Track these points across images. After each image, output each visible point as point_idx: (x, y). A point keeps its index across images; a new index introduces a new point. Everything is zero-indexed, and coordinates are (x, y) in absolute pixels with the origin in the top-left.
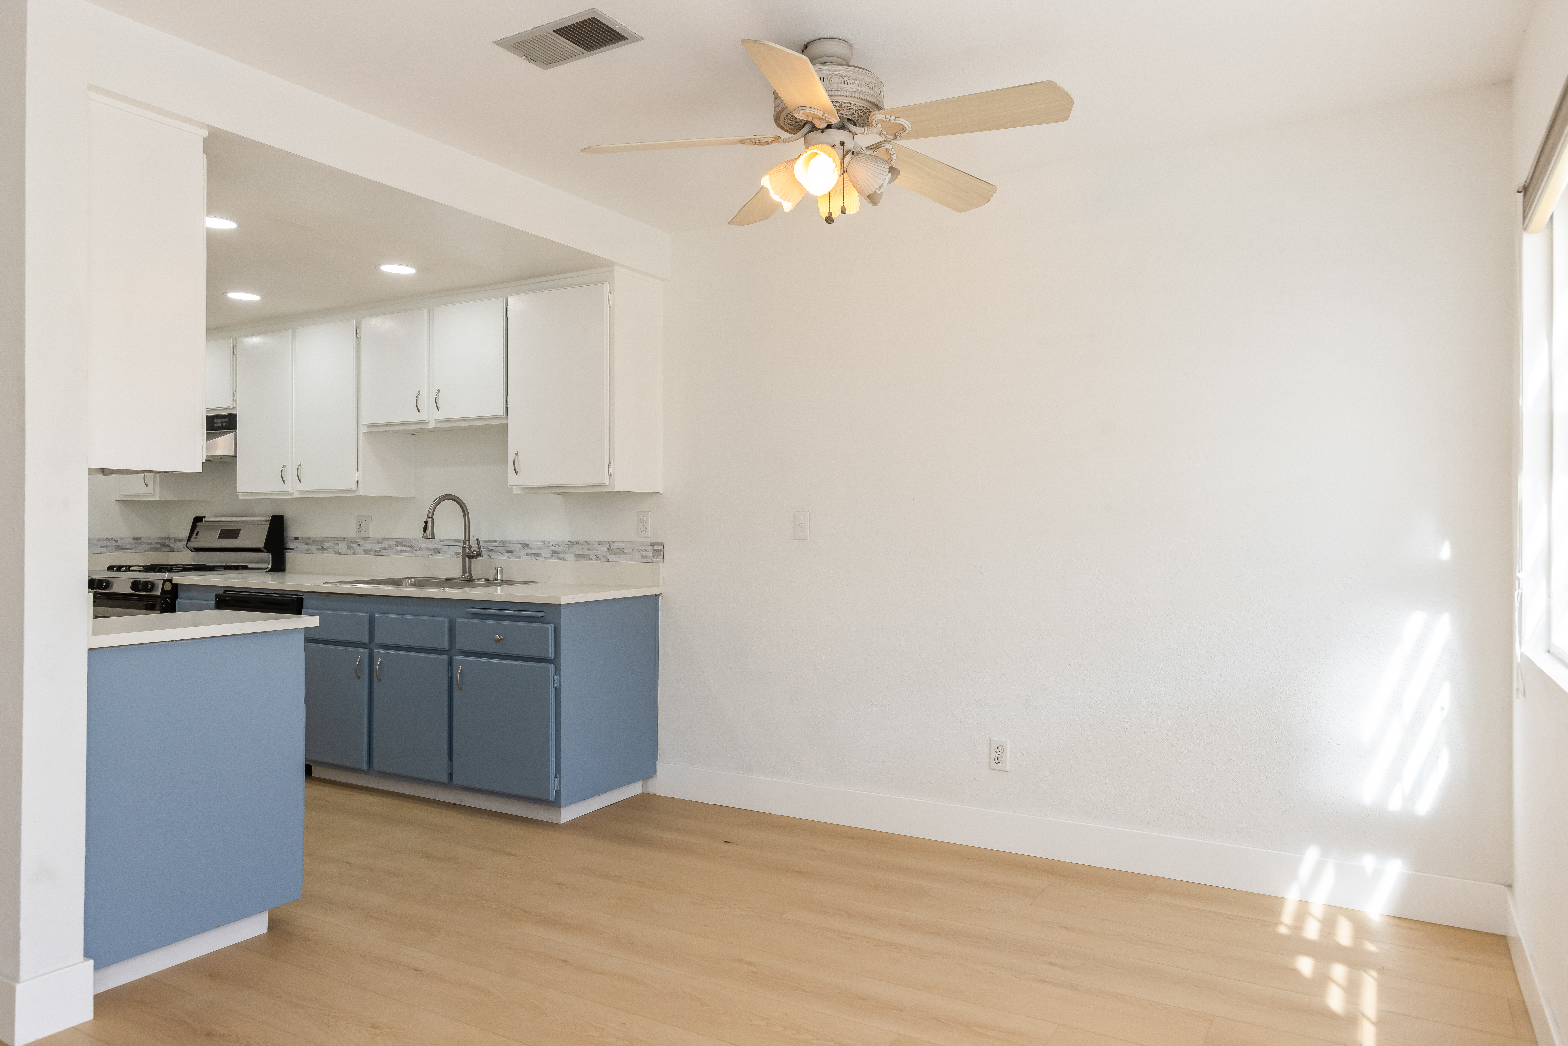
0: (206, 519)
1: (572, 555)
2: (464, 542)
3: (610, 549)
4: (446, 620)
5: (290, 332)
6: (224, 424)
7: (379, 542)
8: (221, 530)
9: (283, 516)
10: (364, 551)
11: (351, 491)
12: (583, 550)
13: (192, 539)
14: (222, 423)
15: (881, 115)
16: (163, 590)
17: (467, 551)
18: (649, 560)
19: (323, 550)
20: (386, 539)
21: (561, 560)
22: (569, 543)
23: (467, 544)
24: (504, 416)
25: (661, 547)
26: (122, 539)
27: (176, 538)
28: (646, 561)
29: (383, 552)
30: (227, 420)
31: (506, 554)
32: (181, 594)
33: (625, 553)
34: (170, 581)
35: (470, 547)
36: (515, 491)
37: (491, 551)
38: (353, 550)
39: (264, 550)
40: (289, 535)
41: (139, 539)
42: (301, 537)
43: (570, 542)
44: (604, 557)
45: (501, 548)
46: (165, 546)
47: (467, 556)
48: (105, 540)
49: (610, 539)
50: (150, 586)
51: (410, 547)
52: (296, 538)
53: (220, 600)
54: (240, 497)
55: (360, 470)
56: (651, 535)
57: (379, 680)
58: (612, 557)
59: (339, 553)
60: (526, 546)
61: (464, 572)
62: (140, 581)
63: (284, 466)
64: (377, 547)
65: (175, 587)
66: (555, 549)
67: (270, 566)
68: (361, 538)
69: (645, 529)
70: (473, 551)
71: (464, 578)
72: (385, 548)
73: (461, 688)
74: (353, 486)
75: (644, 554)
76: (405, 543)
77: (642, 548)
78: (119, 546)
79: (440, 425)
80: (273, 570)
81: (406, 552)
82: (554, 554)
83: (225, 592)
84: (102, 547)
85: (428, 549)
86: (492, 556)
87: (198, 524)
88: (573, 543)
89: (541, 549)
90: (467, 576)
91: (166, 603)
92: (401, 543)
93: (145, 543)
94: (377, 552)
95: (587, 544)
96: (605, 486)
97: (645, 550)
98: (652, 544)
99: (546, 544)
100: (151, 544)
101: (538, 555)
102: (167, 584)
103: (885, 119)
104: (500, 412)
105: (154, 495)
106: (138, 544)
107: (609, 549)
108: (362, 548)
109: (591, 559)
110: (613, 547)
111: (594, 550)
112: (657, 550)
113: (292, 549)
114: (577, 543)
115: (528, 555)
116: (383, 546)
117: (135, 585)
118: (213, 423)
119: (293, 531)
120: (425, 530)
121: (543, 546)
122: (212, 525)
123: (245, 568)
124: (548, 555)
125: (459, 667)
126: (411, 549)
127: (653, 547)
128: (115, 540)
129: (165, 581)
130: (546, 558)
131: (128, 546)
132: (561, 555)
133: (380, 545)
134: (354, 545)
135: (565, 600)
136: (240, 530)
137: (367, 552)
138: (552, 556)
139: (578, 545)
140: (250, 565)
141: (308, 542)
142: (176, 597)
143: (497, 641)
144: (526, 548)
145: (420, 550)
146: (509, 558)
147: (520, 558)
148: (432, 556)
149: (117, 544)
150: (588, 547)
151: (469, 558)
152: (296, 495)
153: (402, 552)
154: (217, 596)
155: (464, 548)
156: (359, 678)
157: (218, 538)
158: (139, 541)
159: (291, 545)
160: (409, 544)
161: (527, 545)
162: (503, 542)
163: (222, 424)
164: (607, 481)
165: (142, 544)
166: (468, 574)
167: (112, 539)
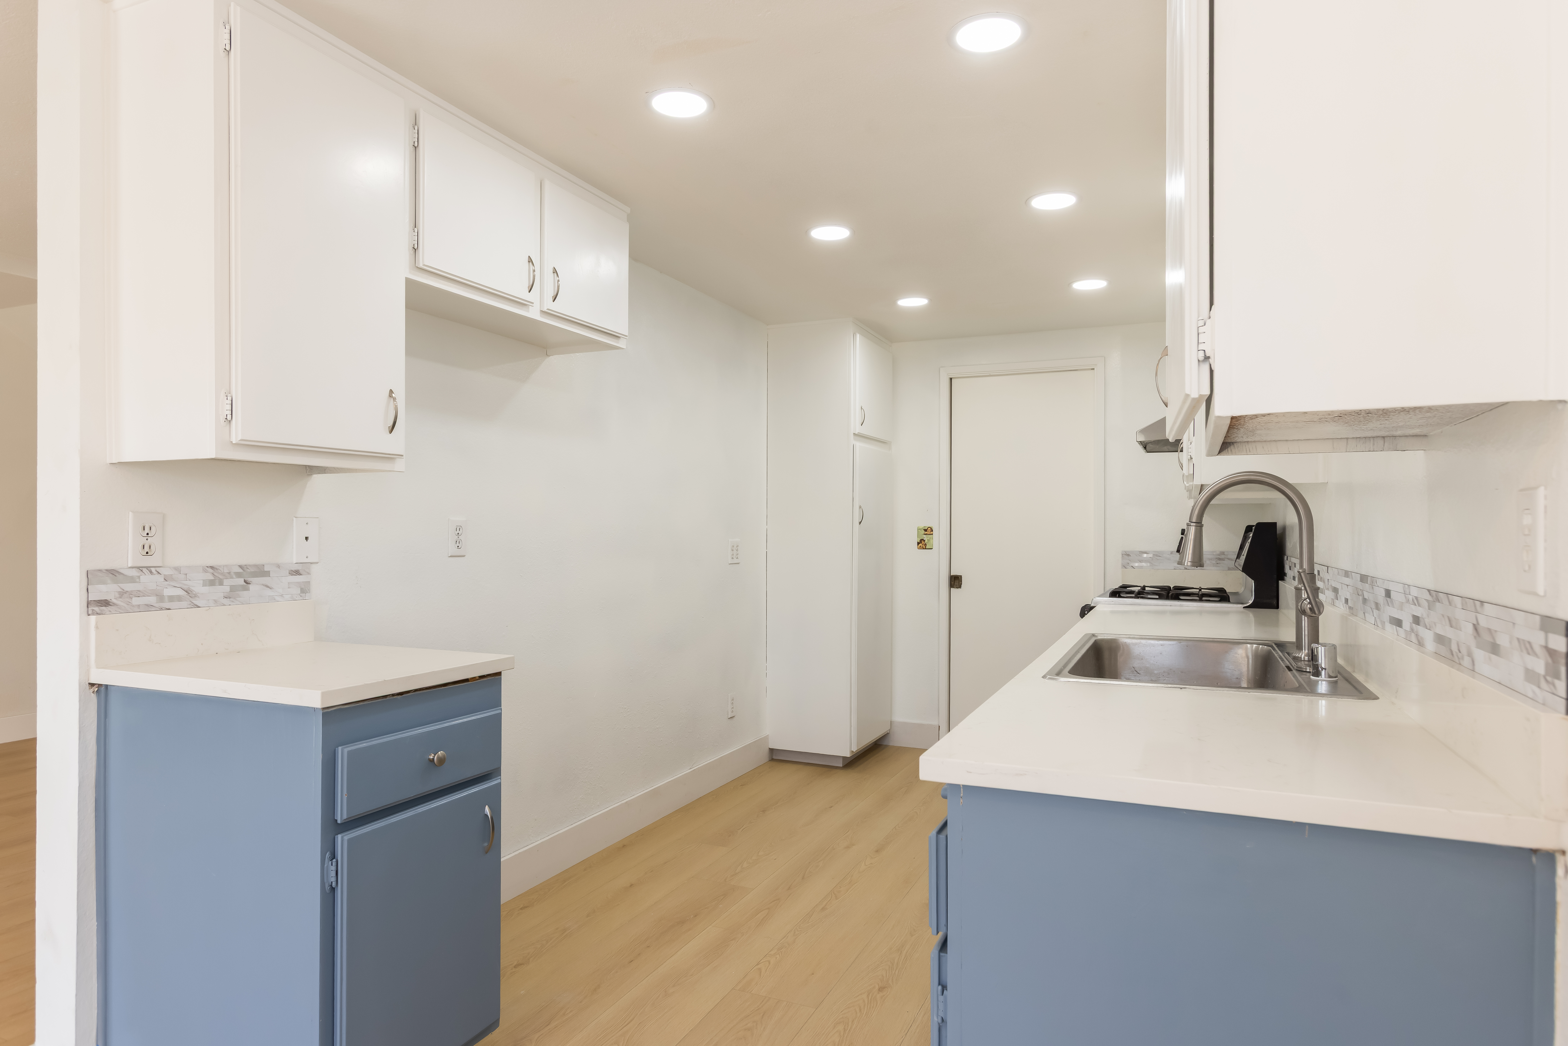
1: (1432, 635)
3: (1476, 629)
17: (1303, 597)
21: (1421, 644)
22: (1430, 597)
33: (1500, 650)
37: (1365, 602)
43: (1431, 592)
44: (1468, 652)
45: (1372, 598)
47: (1302, 611)
49: (1476, 593)
56: (1542, 592)
58: (1478, 656)
60: (1389, 594)
66: (1415, 610)
67: (1252, 599)
70: (1305, 600)
75: (1530, 662)
80: (1253, 606)
82: (1414, 626)
86: (1365, 615)
88: (1433, 598)
89: (1401, 606)
95: (1448, 602)
98: (1545, 626)
99: (1407, 594)
101: (1400, 623)
109: (1451, 656)
110: (1481, 620)
111: (1458, 625)
114: (1437, 596)
115: (1391, 620)
121: (1404, 598)
124: (1408, 626)
127: (1546, 639)
130: (1407, 636)
132: (1420, 631)
138: (1412, 631)
144: (1388, 600)
146: (1376, 625)
147: (1384, 625)
150: (1450, 612)
151: (1306, 616)
162: (1372, 582)
165: (1226, 559)
166: (1307, 651)
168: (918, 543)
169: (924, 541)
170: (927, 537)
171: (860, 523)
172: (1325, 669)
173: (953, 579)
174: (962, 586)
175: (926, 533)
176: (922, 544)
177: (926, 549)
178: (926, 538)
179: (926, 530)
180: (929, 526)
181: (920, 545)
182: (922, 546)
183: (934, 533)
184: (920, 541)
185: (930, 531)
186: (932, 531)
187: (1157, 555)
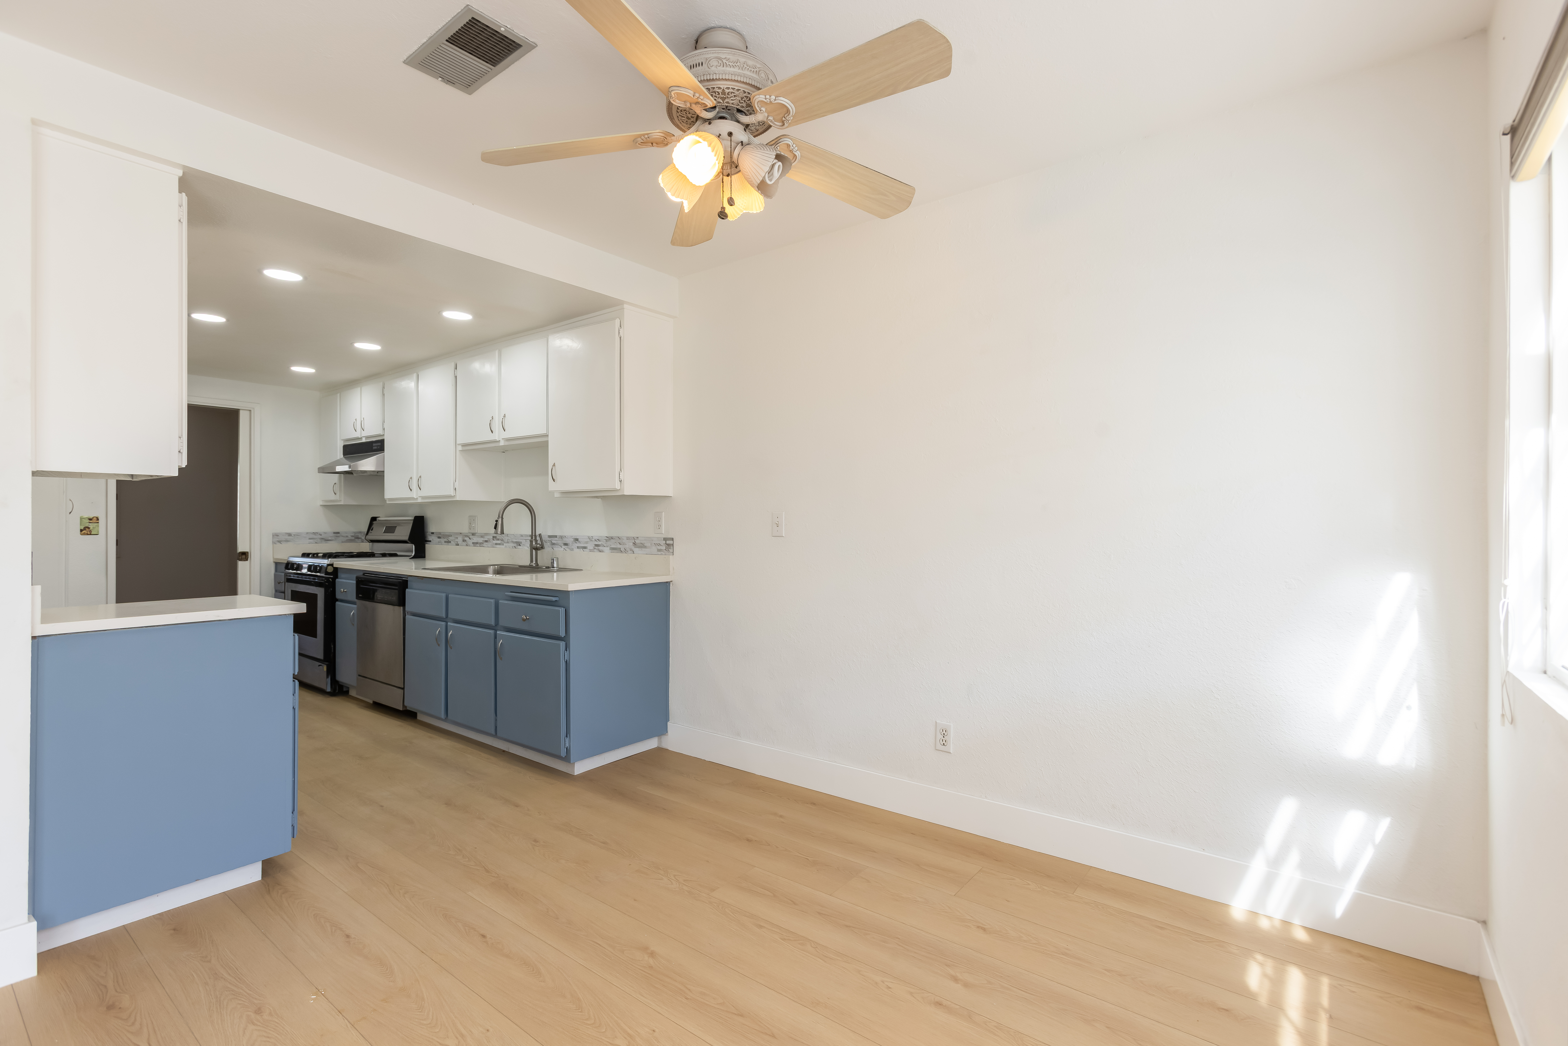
0: (379, 519)
1: (609, 548)
2: (532, 537)
3: (634, 544)
4: (493, 601)
5: (415, 375)
6: (378, 448)
7: (482, 537)
8: (386, 526)
10: (473, 543)
11: (451, 496)
12: (616, 544)
13: (369, 534)
14: (376, 446)
15: (761, 96)
16: (327, 572)
17: (534, 543)
18: (663, 553)
19: (449, 542)
21: (601, 552)
22: (606, 538)
23: (534, 539)
24: (547, 434)
25: (671, 542)
26: (325, 533)
27: (364, 532)
28: (660, 554)
29: (485, 544)
30: (379, 444)
31: (563, 547)
32: (339, 574)
33: (645, 547)
34: (332, 565)
35: (536, 541)
36: (557, 495)
37: (553, 544)
38: (466, 542)
39: (408, 542)
40: (429, 531)
41: (338, 533)
42: (436, 532)
44: (631, 550)
45: (560, 542)
46: (358, 538)
47: (534, 548)
48: (312, 534)
49: (635, 535)
50: (320, 569)
51: (501, 540)
52: (433, 533)
53: (358, 580)
54: (387, 502)
55: (457, 480)
56: (664, 532)
57: (451, 648)
58: (636, 550)
59: (458, 545)
60: (577, 540)
61: (532, 561)
62: (314, 565)
63: (411, 478)
64: (480, 540)
65: (336, 570)
66: (596, 543)
67: (414, 554)
68: (471, 533)
69: (660, 527)
70: (538, 544)
71: (532, 566)
72: (486, 541)
73: (502, 657)
74: (452, 493)
75: (659, 548)
76: (498, 537)
77: (657, 542)
78: (322, 539)
79: (507, 443)
80: (415, 557)
81: (499, 544)
82: (596, 547)
83: (364, 574)
84: (310, 539)
85: (513, 542)
86: (554, 549)
87: (374, 522)
88: (609, 539)
89: (587, 543)
90: (534, 564)
91: (328, 581)
93: (342, 536)
94: (480, 544)
95: (619, 539)
96: (617, 490)
97: (660, 544)
98: (665, 539)
99: (590, 539)
100: (347, 536)
101: (585, 548)
102: (329, 567)
103: (765, 100)
105: (341, 500)
106: (337, 536)
108: (472, 541)
109: (622, 551)
110: (637, 541)
111: (624, 544)
112: (668, 544)
113: (430, 541)
114: (612, 538)
115: (578, 547)
116: (484, 539)
117: (310, 568)
118: (372, 446)
119: (432, 527)
120: (495, 527)
121: (588, 540)
122: (381, 523)
123: (395, 555)
125: (500, 641)
126: (502, 542)
127: (666, 542)
128: (320, 534)
129: (328, 565)
130: (591, 551)
131: (330, 538)
132: (601, 548)
133: (482, 539)
134: (467, 539)
135: (572, 587)
136: (396, 526)
137: (475, 544)
138: (595, 549)
139: (612, 540)
140: (399, 553)
141: (439, 536)
143: (524, 620)
144: (577, 542)
145: (508, 542)
146: (564, 550)
147: (572, 550)
149: (321, 537)
150: (620, 541)
151: (535, 551)
152: (420, 500)
153: (496, 544)
154: (357, 578)
155: (531, 542)
156: (439, 645)
157: (383, 533)
158: (338, 535)
159: (430, 538)
160: (501, 538)
162: (561, 537)
164: (618, 486)
167: (317, 533)
168: (81, 530)
169: (89, 528)
170: (93, 525)
171: (70, 513)
175: (91, 521)
177: (91, 534)
178: (91, 526)
179: (90, 519)
180: (94, 516)
181: (84, 531)
182: (86, 532)
183: (100, 521)
184: (82, 529)
185: (94, 521)
186: (98, 519)
187: (297, 535)
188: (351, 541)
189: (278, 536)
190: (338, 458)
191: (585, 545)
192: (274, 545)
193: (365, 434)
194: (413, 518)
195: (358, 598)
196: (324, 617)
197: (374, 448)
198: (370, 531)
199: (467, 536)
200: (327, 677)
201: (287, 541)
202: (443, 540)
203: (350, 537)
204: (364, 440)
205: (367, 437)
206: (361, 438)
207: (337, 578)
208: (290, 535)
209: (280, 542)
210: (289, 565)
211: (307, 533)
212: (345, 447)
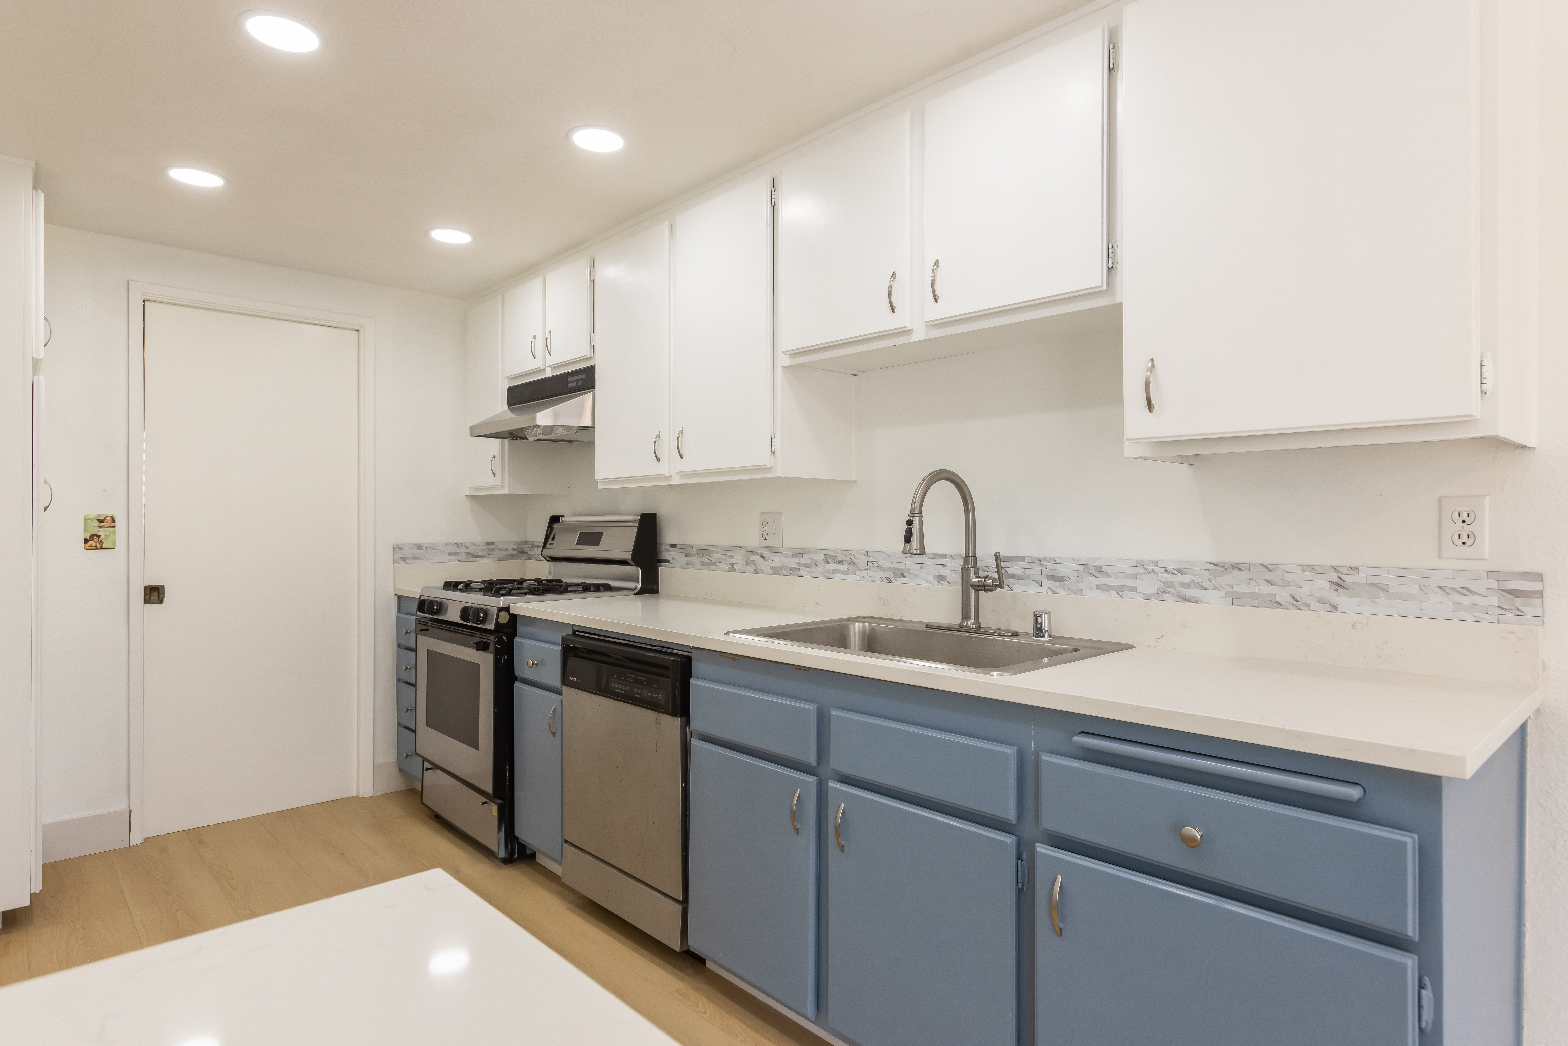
0: (564, 519)
1: (1222, 593)
2: (966, 559)
4: (1010, 751)
6: (579, 383)
7: (795, 555)
8: (580, 533)
9: (656, 514)
10: (772, 568)
11: (763, 469)
12: (1252, 582)
13: (548, 546)
14: (577, 381)
16: (497, 623)
17: (972, 576)
18: (1486, 616)
19: (711, 564)
20: (808, 550)
21: (1189, 601)
22: (1212, 567)
23: (971, 564)
24: (1105, 287)
25: (1534, 586)
26: (473, 544)
27: (533, 542)
28: (1474, 619)
29: (803, 571)
30: (583, 376)
31: (1046, 584)
32: (521, 629)
33: (1394, 595)
34: (507, 609)
35: (978, 569)
37: (1013, 576)
38: (755, 565)
39: (631, 562)
40: (664, 541)
41: (493, 544)
42: (680, 545)
43: (1215, 564)
44: (1321, 601)
45: (1035, 573)
46: (522, 552)
47: (973, 586)
48: (454, 545)
49: (1343, 562)
50: (481, 615)
51: (849, 564)
52: (673, 546)
53: (567, 646)
54: (600, 487)
55: (778, 433)
56: (1491, 555)
57: (842, 848)
58: (1349, 602)
59: (734, 570)
60: (1094, 569)
61: (965, 616)
62: (472, 607)
63: (659, 436)
64: (793, 562)
65: (514, 618)
66: (1171, 578)
67: (639, 586)
68: (767, 547)
69: (1466, 539)
70: (986, 578)
71: (966, 627)
72: (806, 565)
73: (1061, 930)
74: (767, 461)
75: (1465, 599)
76: (840, 558)
77: (1457, 584)
78: (469, 554)
79: (936, 333)
80: (643, 592)
81: (841, 572)
82: (1169, 589)
83: (575, 632)
84: (450, 554)
85: (881, 568)
86: (1014, 587)
87: (555, 525)
88: (1224, 568)
89: (1134, 576)
90: (970, 623)
91: (500, 641)
92: (834, 557)
93: (499, 549)
95: (1264, 569)
97: (1468, 590)
98: (1495, 576)
99: (1147, 567)
100: (506, 550)
102: (502, 614)
104: (1095, 278)
105: (503, 486)
106: (491, 550)
107: (1338, 585)
108: (768, 563)
109: (1279, 603)
110: (1349, 579)
111: (1288, 584)
112: (1516, 592)
113: (668, 561)
114: (1235, 567)
115: (1099, 587)
116: (803, 561)
117: (465, 612)
118: (567, 382)
119: (669, 535)
120: (908, 538)
121: (1140, 570)
122: (571, 527)
123: (608, 588)
124: (1154, 590)
125: (1056, 878)
126: (851, 567)
127: (1500, 584)
128: (465, 546)
129: (500, 610)
130: (1148, 597)
131: (480, 553)
132: (1189, 592)
133: (797, 560)
134: (757, 559)
136: (602, 533)
137: (776, 571)
138: (1165, 592)
139: (1236, 572)
140: (614, 584)
141: (689, 551)
142: (514, 633)
143: (1189, 841)
144: (1096, 574)
145: (867, 569)
146: (1055, 592)
147: (1089, 594)
148: (889, 581)
149: (467, 551)
150: (1269, 576)
151: (977, 590)
152: (676, 481)
153: (834, 572)
154: (563, 640)
155: (965, 571)
156: (798, 831)
157: (577, 544)
158: (493, 547)
159: (666, 555)
160: (848, 560)
161: (1099, 568)
162: (1040, 561)
163: (577, 383)
165: (497, 550)
166: (973, 621)
167: (461, 544)
168: (86, 541)
169: (99, 537)
170: (105, 531)
171: (46, 508)
172: (1047, 631)
173: (148, 591)
174: (165, 600)
175: (102, 524)
176: (93, 542)
177: (101, 548)
178: (102, 533)
179: (101, 521)
180: (107, 514)
181: (90, 543)
182: (94, 544)
183: (117, 524)
184: (88, 538)
185: (108, 522)
186: (114, 521)
187: (431, 548)
188: (511, 557)
189: (401, 549)
190: (500, 411)
191: (1129, 583)
192: (396, 565)
193: (552, 360)
194: (639, 518)
195: (565, 681)
196: (494, 711)
197: (570, 385)
198: (550, 541)
199: (754, 553)
200: (499, 830)
201: (415, 558)
202: (697, 560)
203: (510, 550)
204: (549, 373)
205: (554, 367)
206: (544, 370)
207: (516, 636)
208: (419, 547)
209: (404, 559)
210: (424, 605)
211: (446, 545)
212: (511, 391)
